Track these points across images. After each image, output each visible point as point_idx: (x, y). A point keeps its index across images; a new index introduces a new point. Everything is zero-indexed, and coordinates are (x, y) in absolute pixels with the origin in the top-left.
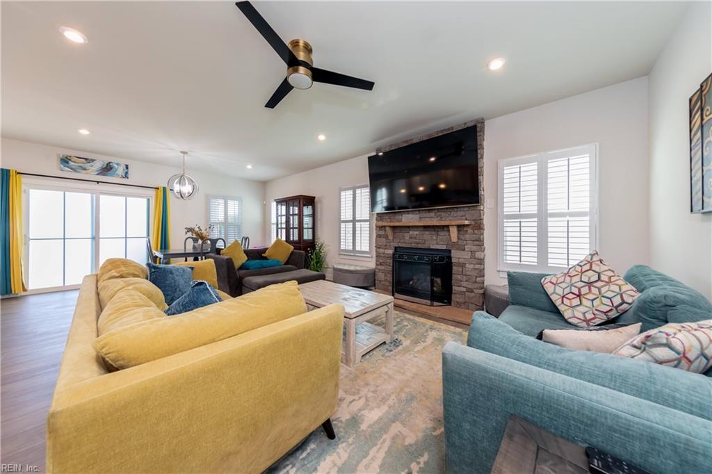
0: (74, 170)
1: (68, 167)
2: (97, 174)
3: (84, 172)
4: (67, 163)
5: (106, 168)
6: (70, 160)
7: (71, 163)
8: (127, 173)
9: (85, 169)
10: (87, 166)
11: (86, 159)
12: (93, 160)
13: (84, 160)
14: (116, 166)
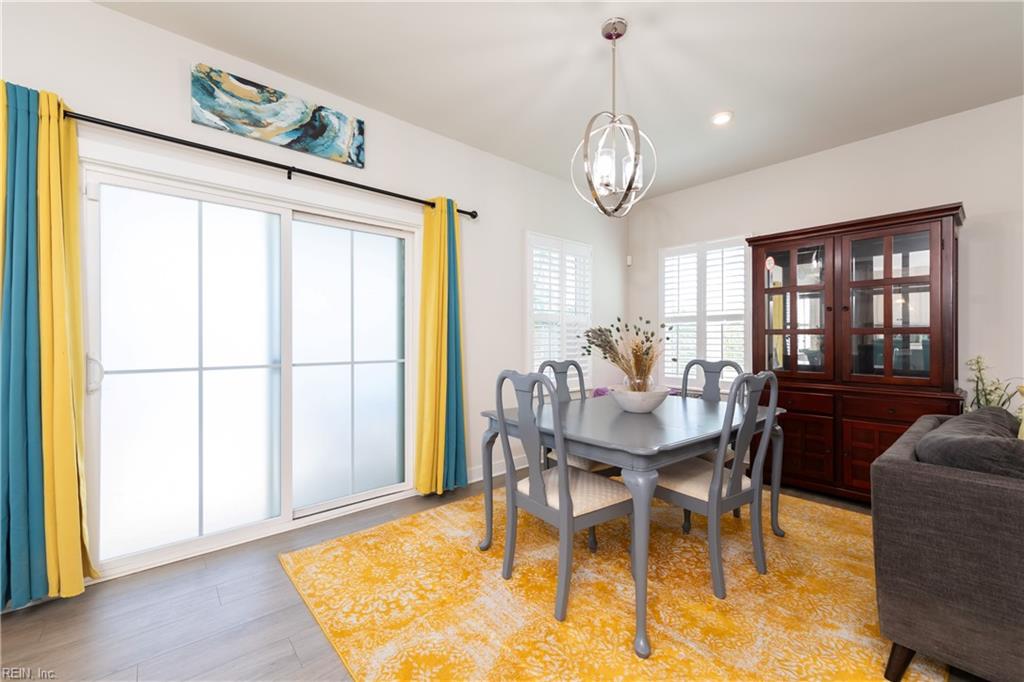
0: (229, 122)
1: (213, 111)
2: (289, 146)
3: (256, 132)
4: (211, 94)
5: (310, 125)
6: (217, 84)
7: (222, 98)
8: (360, 148)
9: (257, 123)
10: (263, 111)
11: (260, 87)
12: (278, 95)
13: (254, 90)
14: (334, 121)
